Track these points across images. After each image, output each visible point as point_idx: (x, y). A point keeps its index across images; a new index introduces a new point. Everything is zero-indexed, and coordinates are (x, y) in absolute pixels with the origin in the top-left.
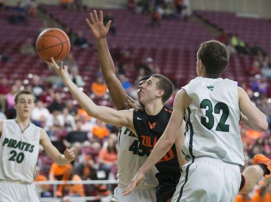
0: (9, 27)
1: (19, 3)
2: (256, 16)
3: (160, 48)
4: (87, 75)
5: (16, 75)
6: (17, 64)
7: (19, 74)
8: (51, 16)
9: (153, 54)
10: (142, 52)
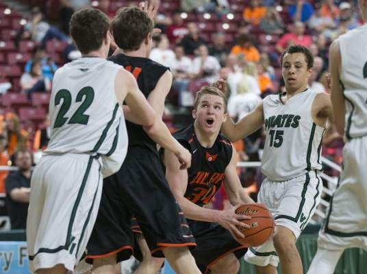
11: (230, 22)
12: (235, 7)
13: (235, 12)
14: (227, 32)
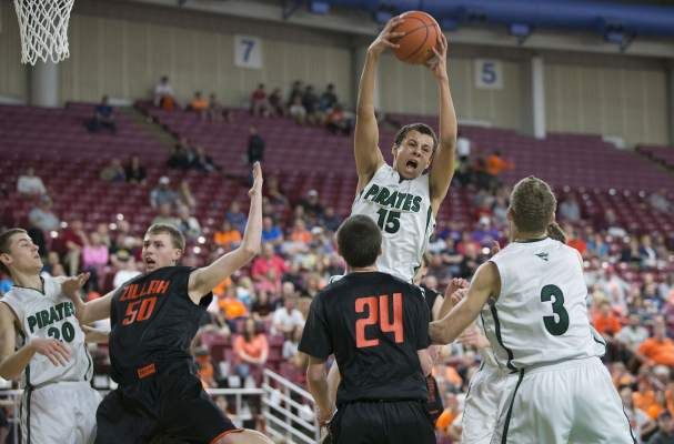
0: (88, 137)
1: (105, 99)
2: (486, 124)
3: (331, 175)
4: (212, 217)
5: (96, 216)
6: (99, 197)
7: (101, 213)
8: (155, 120)
9: (319, 184)
10: (302, 179)
11: (201, 246)
12: (206, 230)
13: (207, 236)
14: (198, 256)
